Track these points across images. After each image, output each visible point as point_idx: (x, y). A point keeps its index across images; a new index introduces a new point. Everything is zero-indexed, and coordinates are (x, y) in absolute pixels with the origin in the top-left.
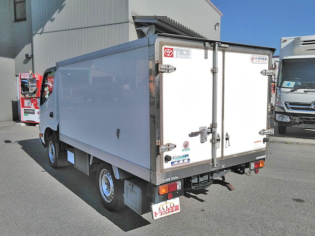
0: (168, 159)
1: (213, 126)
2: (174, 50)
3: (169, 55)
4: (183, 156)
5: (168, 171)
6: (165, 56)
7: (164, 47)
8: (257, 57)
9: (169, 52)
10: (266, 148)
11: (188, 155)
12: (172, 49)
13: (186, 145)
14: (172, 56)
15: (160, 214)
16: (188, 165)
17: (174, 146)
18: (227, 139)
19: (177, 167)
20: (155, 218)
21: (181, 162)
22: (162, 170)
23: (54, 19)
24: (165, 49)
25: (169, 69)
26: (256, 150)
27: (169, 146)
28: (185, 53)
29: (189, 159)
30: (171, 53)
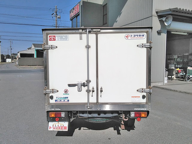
0: (52, 98)
1: (89, 81)
2: (56, 36)
3: (52, 40)
4: (64, 98)
5: (52, 104)
6: (50, 40)
7: (49, 35)
8: (132, 35)
9: (53, 38)
10: (146, 103)
11: (67, 98)
12: (55, 36)
13: (66, 91)
14: (55, 40)
15: (53, 128)
16: (67, 103)
17: (56, 91)
18: (101, 91)
19: (59, 103)
20: (49, 130)
21: (63, 101)
22: (49, 103)
23: (117, 21)
24: (50, 36)
25: (52, 47)
26: (133, 103)
27: (53, 90)
28: (64, 37)
29: (68, 100)
30: (54, 39)
